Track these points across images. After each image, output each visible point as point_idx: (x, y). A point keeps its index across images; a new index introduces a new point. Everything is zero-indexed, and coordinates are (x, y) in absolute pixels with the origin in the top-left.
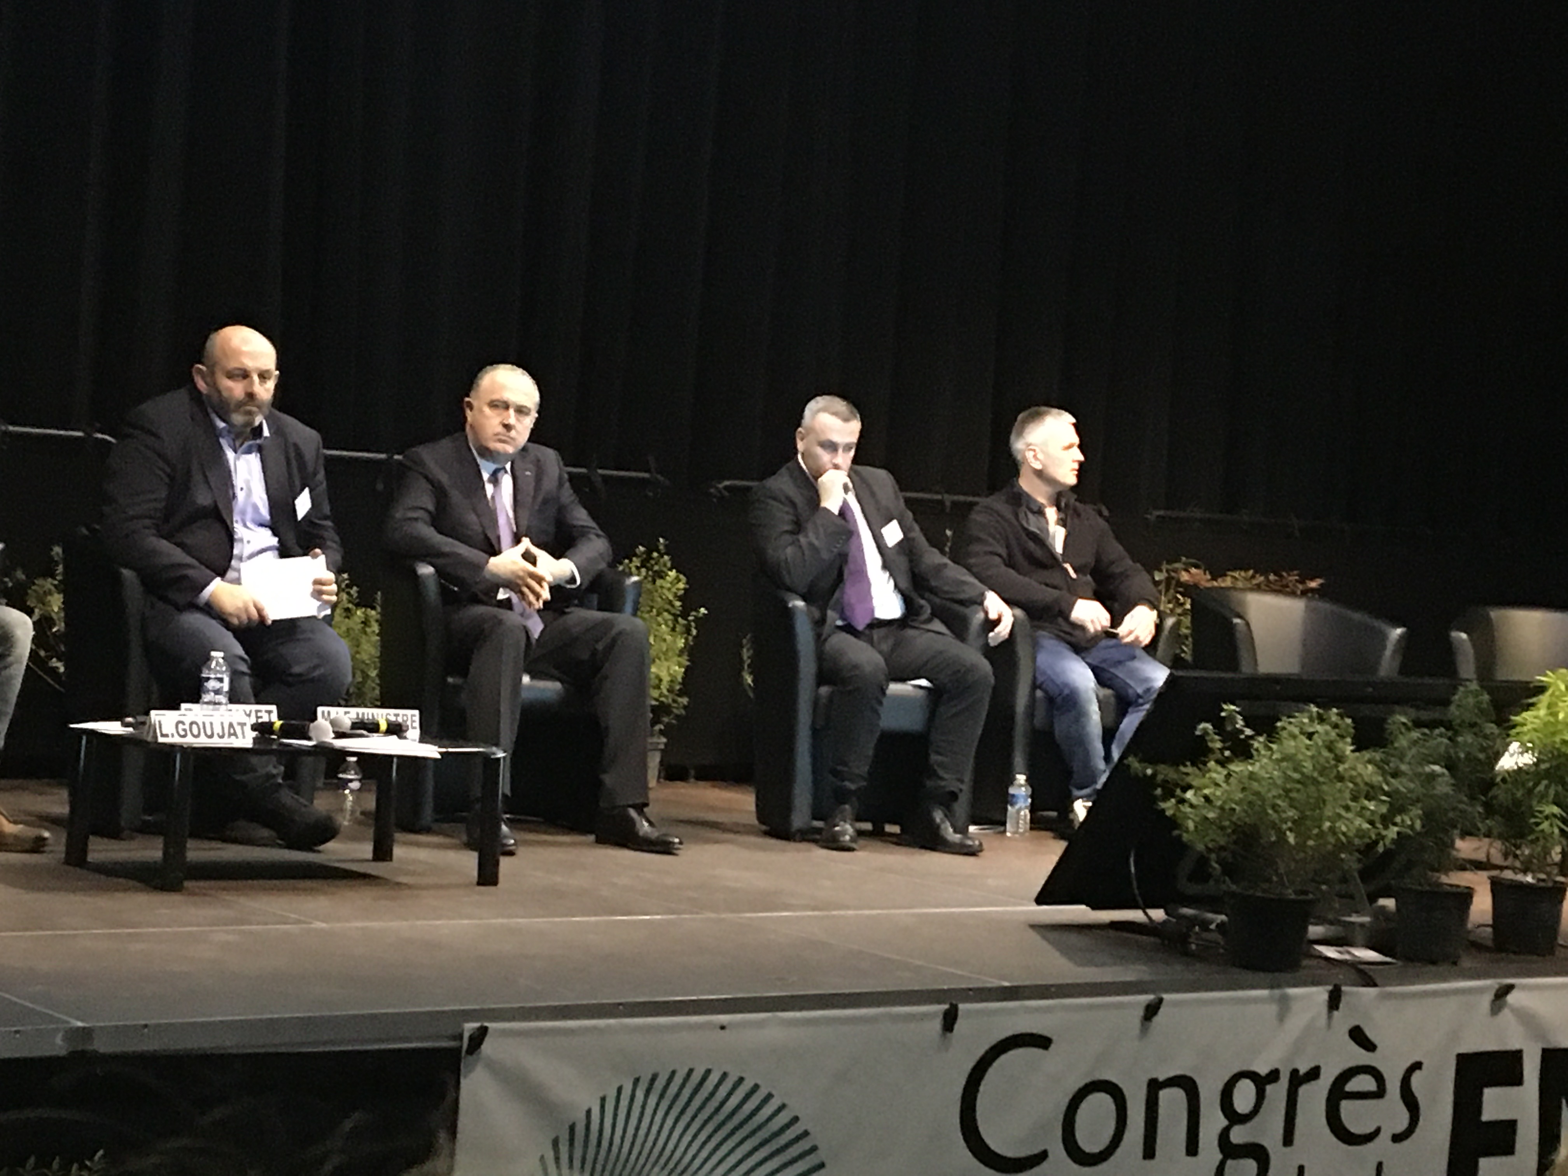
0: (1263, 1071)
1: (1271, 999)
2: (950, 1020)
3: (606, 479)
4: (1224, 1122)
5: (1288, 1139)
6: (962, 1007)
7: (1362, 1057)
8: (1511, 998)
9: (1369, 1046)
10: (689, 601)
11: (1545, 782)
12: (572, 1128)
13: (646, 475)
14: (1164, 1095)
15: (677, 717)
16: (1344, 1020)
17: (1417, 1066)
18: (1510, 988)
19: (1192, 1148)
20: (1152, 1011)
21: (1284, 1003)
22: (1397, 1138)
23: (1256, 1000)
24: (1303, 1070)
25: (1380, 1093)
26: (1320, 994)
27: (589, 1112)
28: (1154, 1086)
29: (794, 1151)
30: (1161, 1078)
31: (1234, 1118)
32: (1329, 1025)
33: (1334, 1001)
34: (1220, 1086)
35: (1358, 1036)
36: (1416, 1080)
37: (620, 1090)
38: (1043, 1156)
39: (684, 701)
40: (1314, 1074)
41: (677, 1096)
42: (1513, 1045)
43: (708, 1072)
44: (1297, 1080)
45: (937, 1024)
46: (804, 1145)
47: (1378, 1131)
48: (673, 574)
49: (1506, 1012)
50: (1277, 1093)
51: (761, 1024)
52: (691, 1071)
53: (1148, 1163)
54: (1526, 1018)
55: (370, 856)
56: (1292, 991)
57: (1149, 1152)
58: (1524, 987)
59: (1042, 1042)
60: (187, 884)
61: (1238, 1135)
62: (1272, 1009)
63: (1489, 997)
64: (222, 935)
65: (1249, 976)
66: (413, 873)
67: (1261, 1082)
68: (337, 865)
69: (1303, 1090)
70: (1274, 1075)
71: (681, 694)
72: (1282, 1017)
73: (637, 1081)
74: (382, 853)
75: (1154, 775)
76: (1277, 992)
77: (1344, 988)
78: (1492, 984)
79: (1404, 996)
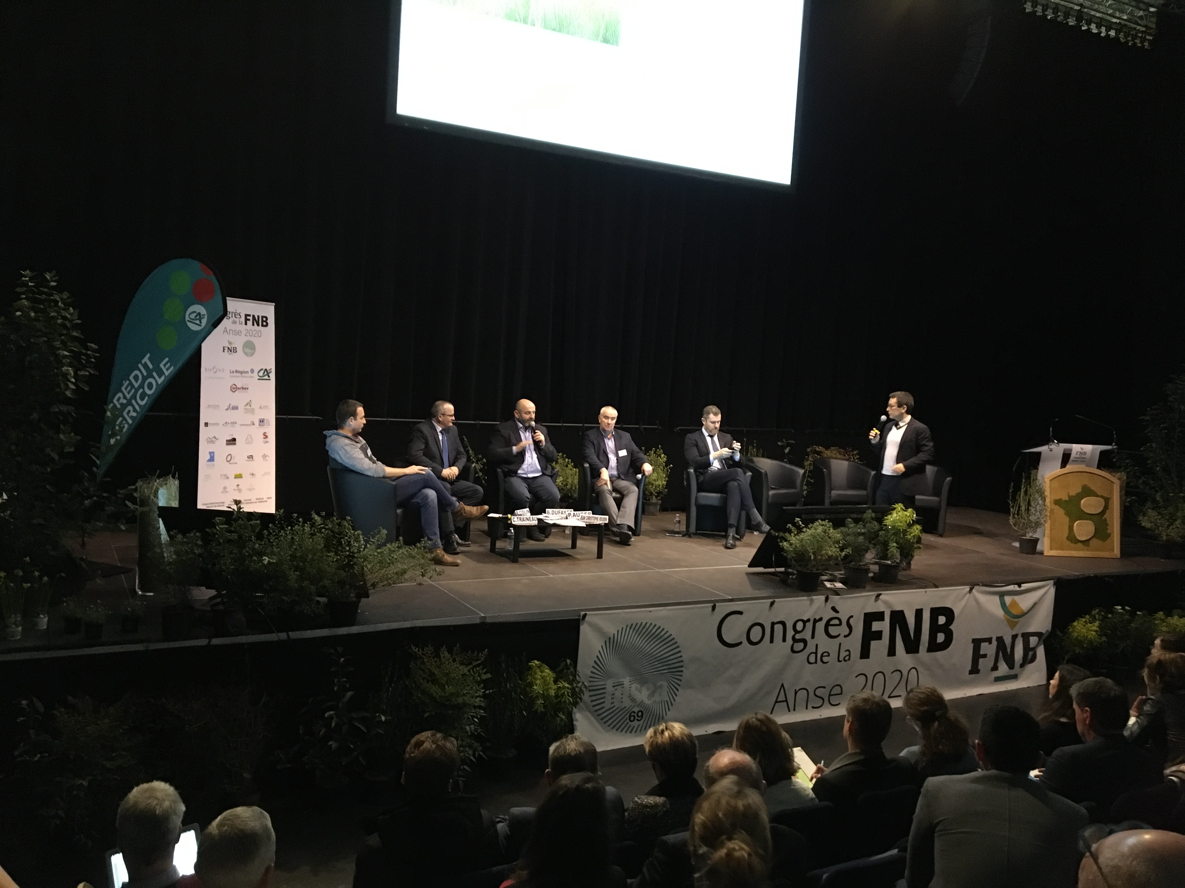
0: (805, 619)
1: (807, 600)
2: (714, 608)
3: (644, 428)
4: (793, 633)
5: (813, 637)
6: (717, 604)
7: (835, 615)
8: (881, 597)
9: (837, 612)
10: (667, 464)
11: (893, 536)
12: (610, 638)
13: (656, 427)
14: (776, 626)
15: (664, 495)
16: (829, 605)
17: (852, 617)
18: (880, 595)
19: (784, 640)
20: (772, 604)
21: (812, 601)
22: (845, 636)
23: (803, 600)
24: (817, 619)
25: (840, 624)
26: (823, 598)
27: (614, 634)
28: (773, 624)
29: (670, 643)
30: (775, 621)
31: (796, 632)
32: (825, 606)
33: (827, 599)
34: (793, 623)
35: (834, 609)
36: (851, 621)
37: (622, 628)
38: (741, 643)
39: (666, 490)
40: (821, 619)
41: (638, 629)
42: (881, 610)
43: (646, 623)
44: (815, 621)
45: (711, 609)
46: (673, 642)
47: (839, 635)
48: (663, 455)
49: (879, 601)
50: (809, 625)
51: (662, 610)
52: (642, 623)
53: (771, 644)
54: (885, 603)
55: (570, 546)
56: (814, 597)
57: (772, 641)
58: (884, 594)
59: (740, 613)
60: (519, 559)
61: (798, 636)
62: (808, 602)
63: (874, 597)
64: (525, 580)
65: (802, 593)
66: (581, 554)
67: (805, 622)
68: (561, 551)
69: (817, 624)
70: (809, 620)
71: (666, 488)
72: (811, 604)
73: (627, 626)
74: (574, 546)
75: (778, 535)
76: (810, 598)
77: (830, 596)
78: (876, 593)
79: (847, 598)
